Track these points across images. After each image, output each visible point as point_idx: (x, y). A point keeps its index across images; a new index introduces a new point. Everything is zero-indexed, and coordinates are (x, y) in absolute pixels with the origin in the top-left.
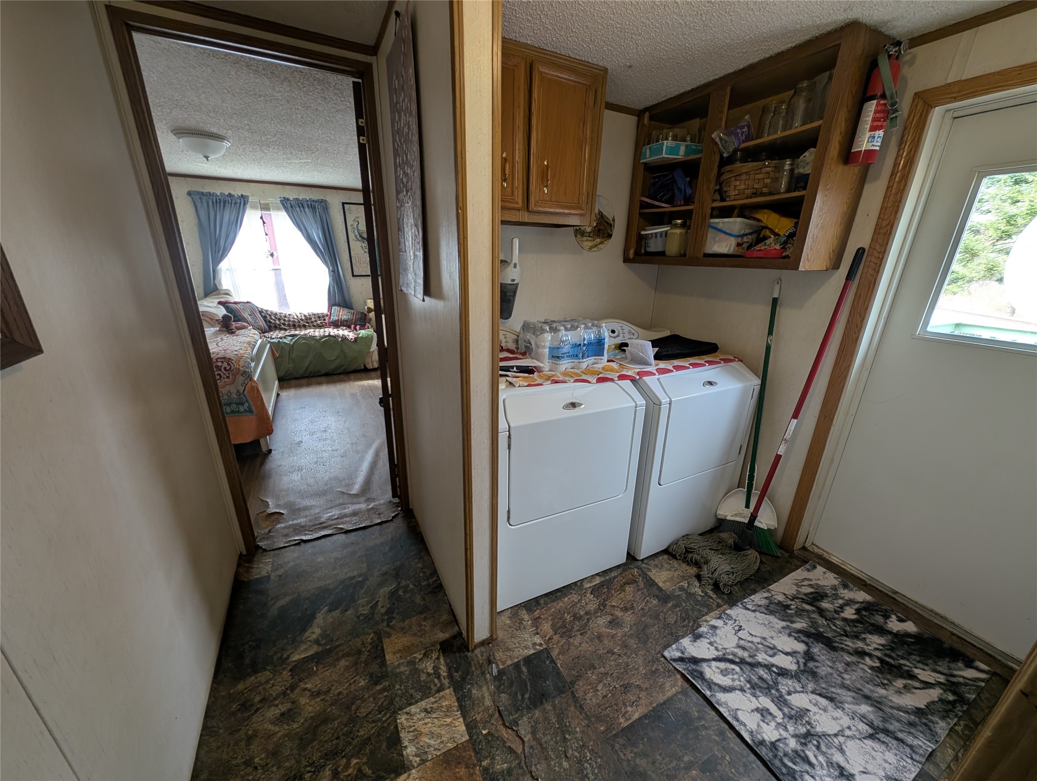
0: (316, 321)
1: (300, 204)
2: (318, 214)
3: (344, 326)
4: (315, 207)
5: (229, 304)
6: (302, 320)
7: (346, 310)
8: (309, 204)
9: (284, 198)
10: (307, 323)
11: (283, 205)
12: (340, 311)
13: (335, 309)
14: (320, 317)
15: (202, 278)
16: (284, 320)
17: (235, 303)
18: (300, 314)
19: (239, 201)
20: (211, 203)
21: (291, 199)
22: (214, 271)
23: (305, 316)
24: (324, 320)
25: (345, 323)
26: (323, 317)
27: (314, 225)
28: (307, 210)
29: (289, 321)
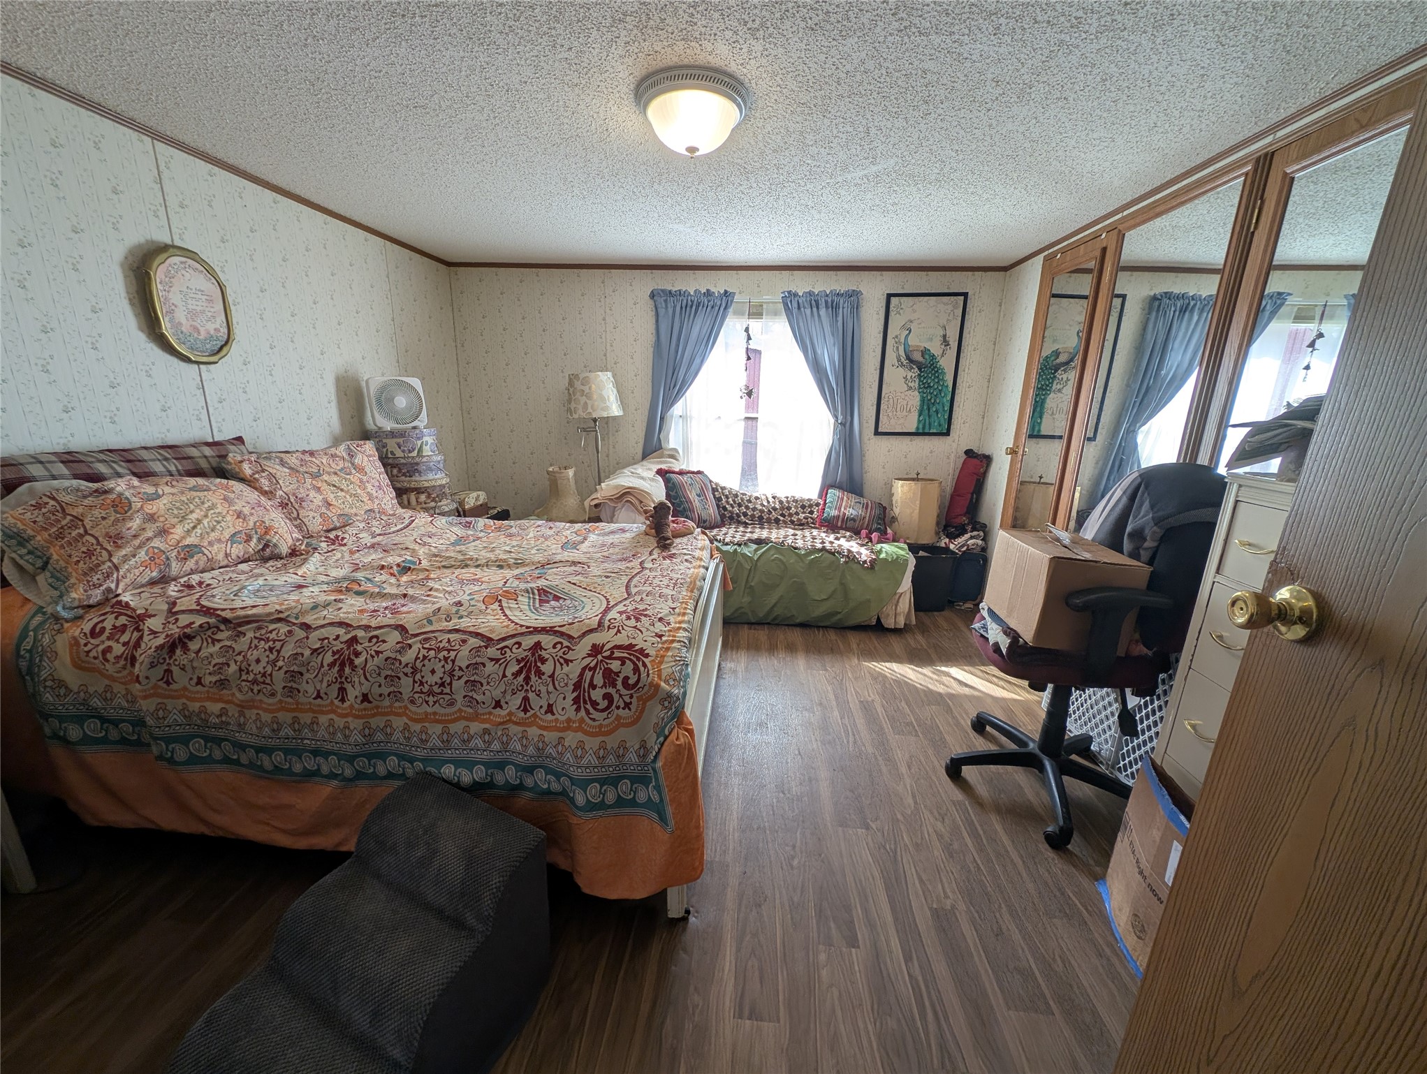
0: (797, 514)
1: (814, 301)
2: (840, 319)
3: (847, 529)
4: (837, 307)
5: (672, 475)
6: (775, 509)
7: (854, 499)
8: (830, 300)
9: (789, 292)
10: (783, 515)
11: (785, 304)
12: (842, 499)
13: (833, 494)
14: (805, 506)
15: (644, 429)
16: (747, 507)
17: (681, 473)
18: (774, 498)
19: (718, 303)
20: (678, 308)
21: (801, 294)
22: (662, 419)
23: (781, 502)
24: (812, 513)
25: (850, 524)
26: (811, 506)
27: (830, 339)
28: (823, 312)
29: (754, 509)
